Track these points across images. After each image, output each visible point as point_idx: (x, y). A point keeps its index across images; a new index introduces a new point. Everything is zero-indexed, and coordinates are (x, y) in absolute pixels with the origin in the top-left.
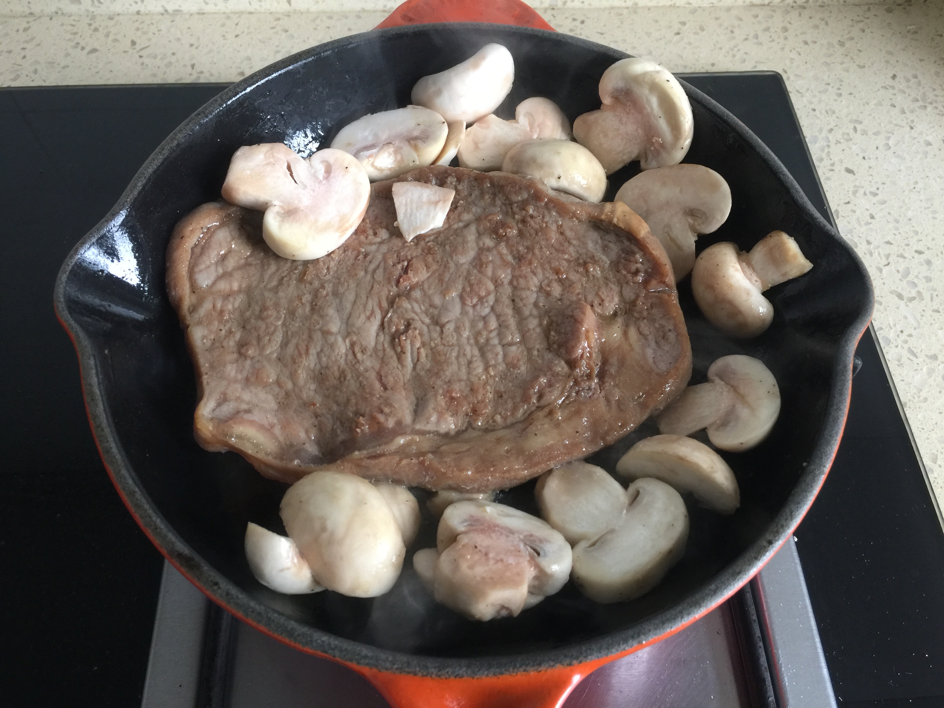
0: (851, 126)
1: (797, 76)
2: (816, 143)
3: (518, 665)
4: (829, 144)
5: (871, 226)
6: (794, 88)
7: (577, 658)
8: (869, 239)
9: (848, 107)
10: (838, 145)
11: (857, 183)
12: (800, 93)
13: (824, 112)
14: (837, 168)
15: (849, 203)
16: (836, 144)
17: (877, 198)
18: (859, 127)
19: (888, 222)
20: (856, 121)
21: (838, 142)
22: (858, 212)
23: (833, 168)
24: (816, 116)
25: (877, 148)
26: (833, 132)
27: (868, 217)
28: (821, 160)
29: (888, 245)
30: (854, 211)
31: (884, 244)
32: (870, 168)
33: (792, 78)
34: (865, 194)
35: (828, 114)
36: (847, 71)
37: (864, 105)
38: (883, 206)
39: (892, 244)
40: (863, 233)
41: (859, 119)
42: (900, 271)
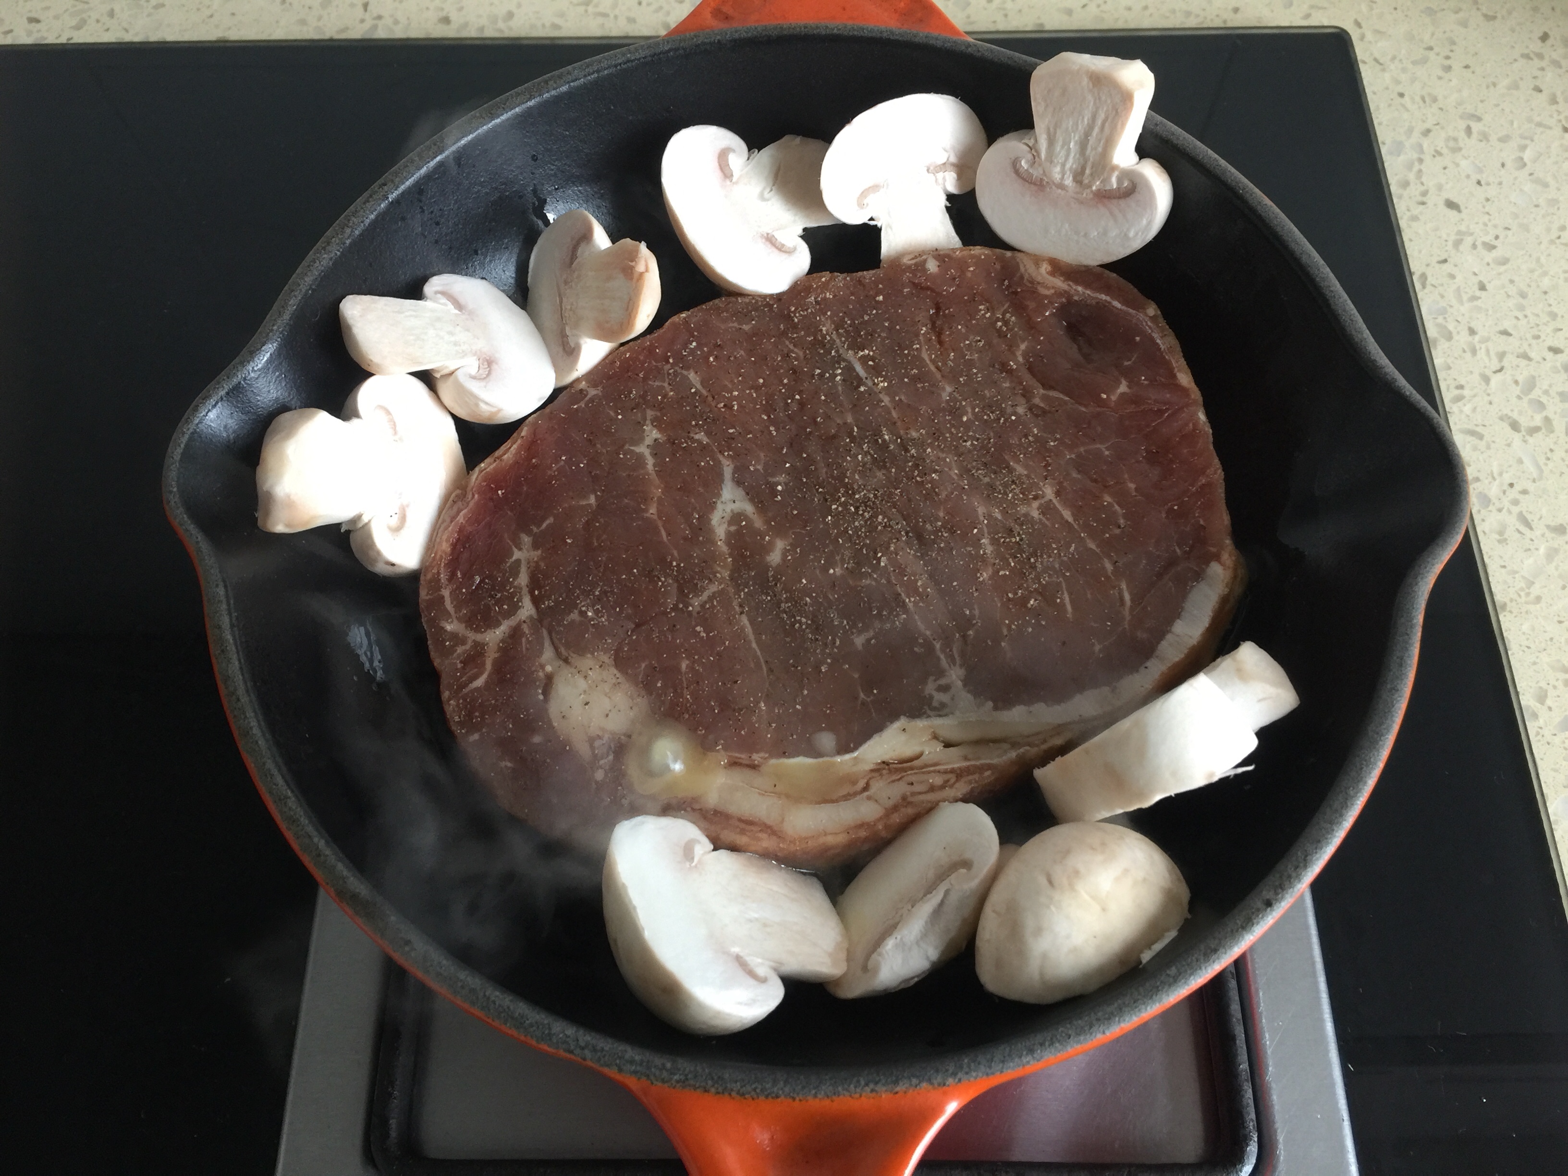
0: (1462, 125)
2: (1399, 155)
3: (863, 1083)
4: (1422, 156)
5: (1478, 303)
6: (1371, 55)
7: (954, 1074)
8: (1472, 325)
9: (1460, 91)
10: (1438, 158)
11: (1463, 228)
12: (1381, 64)
13: (1418, 99)
14: (1431, 199)
15: (1445, 261)
16: (1434, 156)
17: (1494, 254)
18: (1476, 127)
19: (1509, 296)
20: (1472, 116)
21: (1438, 153)
22: (1459, 278)
23: (1424, 199)
24: (1403, 106)
25: (1503, 165)
26: (1431, 134)
27: (1476, 287)
28: (1405, 184)
29: (1504, 337)
30: (1452, 277)
31: (1498, 335)
32: (1488, 200)
33: (1369, 36)
34: (1474, 246)
35: (1424, 102)
36: (1464, 24)
37: (1488, 87)
38: (1502, 269)
39: (1510, 335)
40: (1463, 315)
41: (1477, 113)
42: (1520, 381)
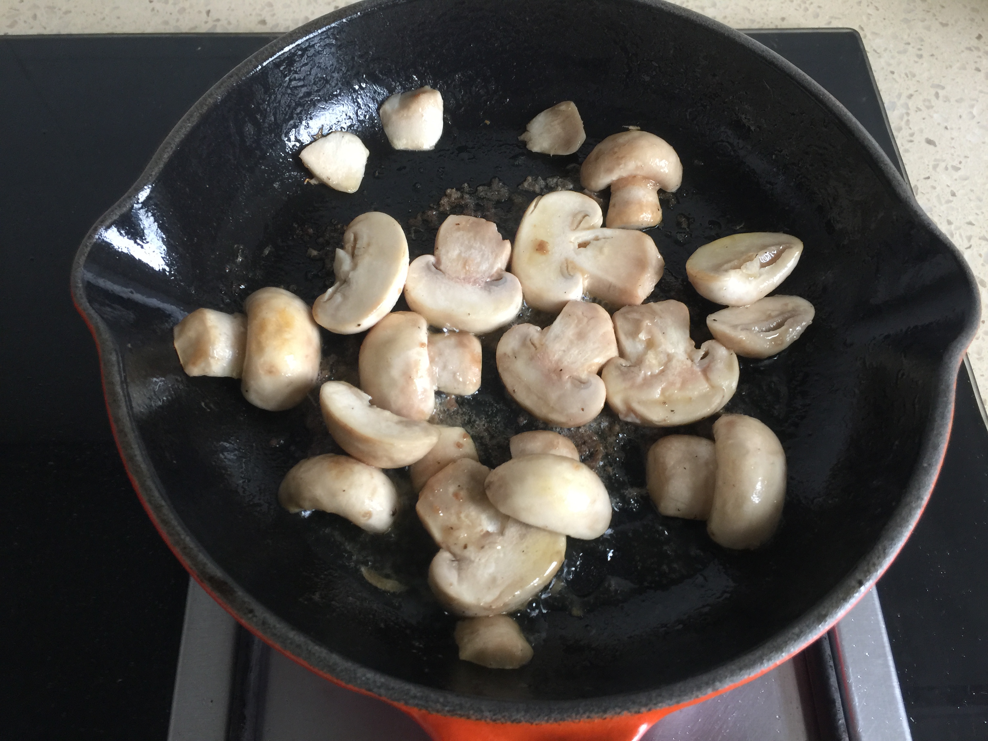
0: (933, 91)
1: (874, 33)
2: (894, 110)
4: (909, 112)
5: (952, 204)
6: (872, 47)
8: (950, 218)
9: (929, 70)
10: (919, 113)
11: (938, 157)
12: (878, 53)
13: (903, 75)
14: (916, 138)
15: (928, 178)
16: (916, 111)
17: (960, 173)
18: (941, 93)
19: (970, 200)
20: (938, 86)
21: (918, 109)
22: (938, 189)
23: (912, 139)
24: (894, 79)
25: (960, 117)
26: (913, 98)
27: (949, 195)
28: (900, 129)
29: (970, 226)
30: (934, 188)
31: (966, 225)
32: (953, 139)
33: (869, 36)
34: (946, 169)
35: (907, 77)
36: (928, 28)
37: (947, 68)
38: (966, 182)
39: (974, 225)
40: (943, 212)
41: (941, 84)
42: (983, 255)
